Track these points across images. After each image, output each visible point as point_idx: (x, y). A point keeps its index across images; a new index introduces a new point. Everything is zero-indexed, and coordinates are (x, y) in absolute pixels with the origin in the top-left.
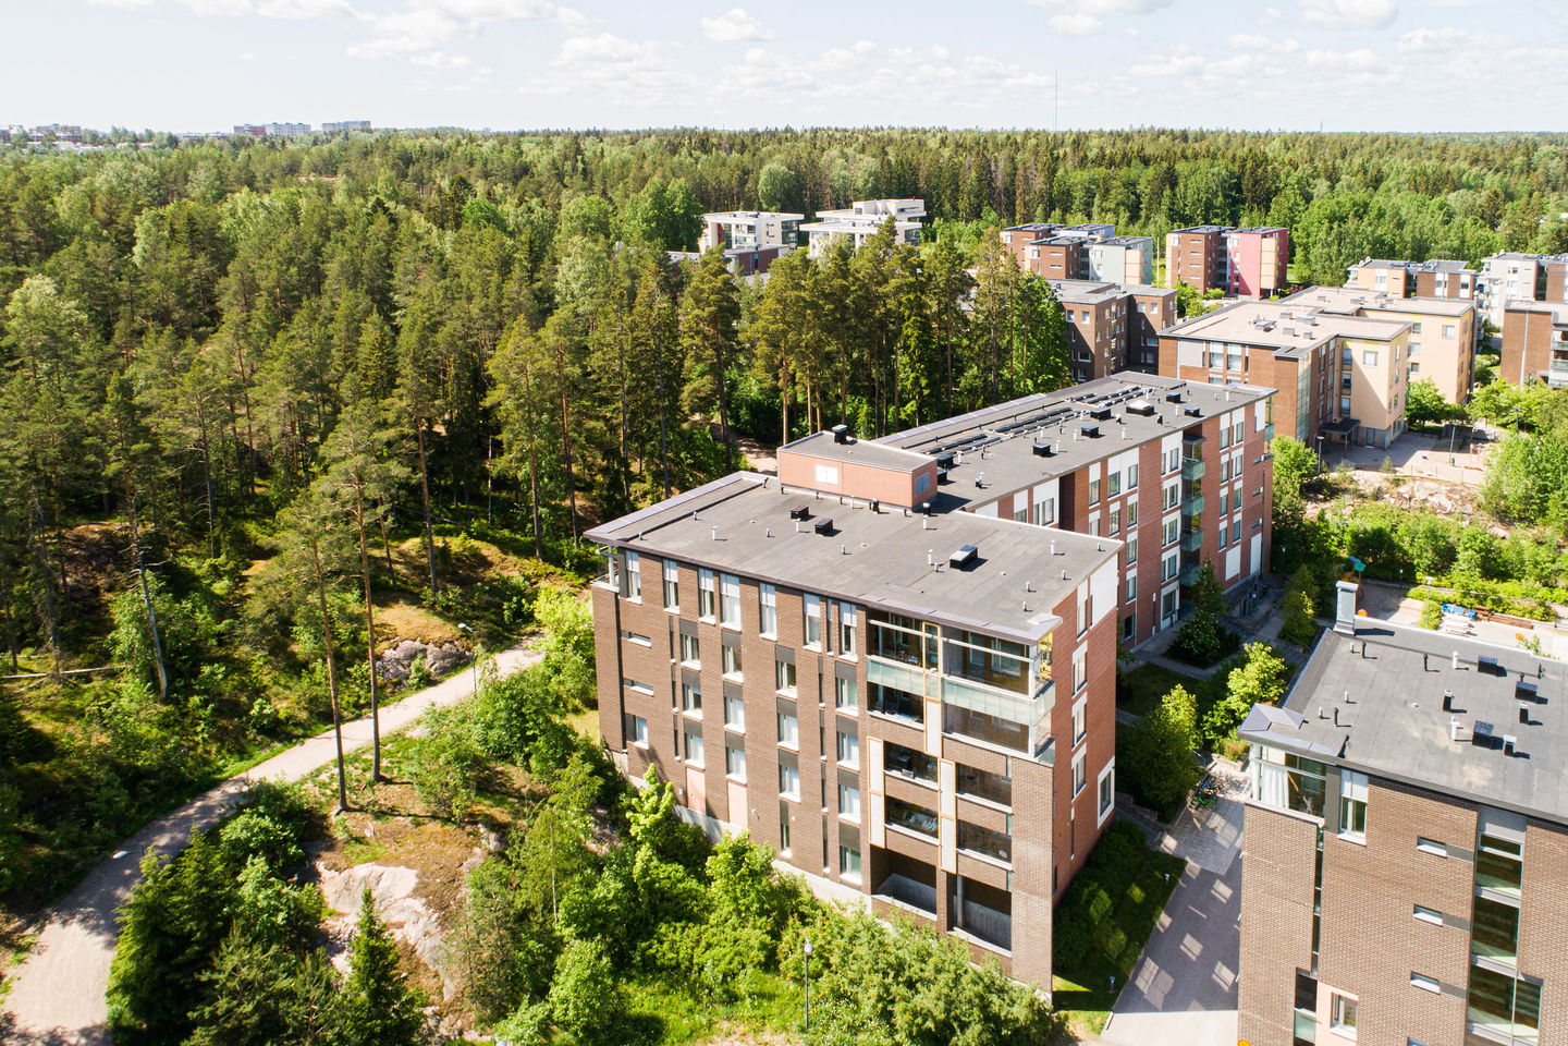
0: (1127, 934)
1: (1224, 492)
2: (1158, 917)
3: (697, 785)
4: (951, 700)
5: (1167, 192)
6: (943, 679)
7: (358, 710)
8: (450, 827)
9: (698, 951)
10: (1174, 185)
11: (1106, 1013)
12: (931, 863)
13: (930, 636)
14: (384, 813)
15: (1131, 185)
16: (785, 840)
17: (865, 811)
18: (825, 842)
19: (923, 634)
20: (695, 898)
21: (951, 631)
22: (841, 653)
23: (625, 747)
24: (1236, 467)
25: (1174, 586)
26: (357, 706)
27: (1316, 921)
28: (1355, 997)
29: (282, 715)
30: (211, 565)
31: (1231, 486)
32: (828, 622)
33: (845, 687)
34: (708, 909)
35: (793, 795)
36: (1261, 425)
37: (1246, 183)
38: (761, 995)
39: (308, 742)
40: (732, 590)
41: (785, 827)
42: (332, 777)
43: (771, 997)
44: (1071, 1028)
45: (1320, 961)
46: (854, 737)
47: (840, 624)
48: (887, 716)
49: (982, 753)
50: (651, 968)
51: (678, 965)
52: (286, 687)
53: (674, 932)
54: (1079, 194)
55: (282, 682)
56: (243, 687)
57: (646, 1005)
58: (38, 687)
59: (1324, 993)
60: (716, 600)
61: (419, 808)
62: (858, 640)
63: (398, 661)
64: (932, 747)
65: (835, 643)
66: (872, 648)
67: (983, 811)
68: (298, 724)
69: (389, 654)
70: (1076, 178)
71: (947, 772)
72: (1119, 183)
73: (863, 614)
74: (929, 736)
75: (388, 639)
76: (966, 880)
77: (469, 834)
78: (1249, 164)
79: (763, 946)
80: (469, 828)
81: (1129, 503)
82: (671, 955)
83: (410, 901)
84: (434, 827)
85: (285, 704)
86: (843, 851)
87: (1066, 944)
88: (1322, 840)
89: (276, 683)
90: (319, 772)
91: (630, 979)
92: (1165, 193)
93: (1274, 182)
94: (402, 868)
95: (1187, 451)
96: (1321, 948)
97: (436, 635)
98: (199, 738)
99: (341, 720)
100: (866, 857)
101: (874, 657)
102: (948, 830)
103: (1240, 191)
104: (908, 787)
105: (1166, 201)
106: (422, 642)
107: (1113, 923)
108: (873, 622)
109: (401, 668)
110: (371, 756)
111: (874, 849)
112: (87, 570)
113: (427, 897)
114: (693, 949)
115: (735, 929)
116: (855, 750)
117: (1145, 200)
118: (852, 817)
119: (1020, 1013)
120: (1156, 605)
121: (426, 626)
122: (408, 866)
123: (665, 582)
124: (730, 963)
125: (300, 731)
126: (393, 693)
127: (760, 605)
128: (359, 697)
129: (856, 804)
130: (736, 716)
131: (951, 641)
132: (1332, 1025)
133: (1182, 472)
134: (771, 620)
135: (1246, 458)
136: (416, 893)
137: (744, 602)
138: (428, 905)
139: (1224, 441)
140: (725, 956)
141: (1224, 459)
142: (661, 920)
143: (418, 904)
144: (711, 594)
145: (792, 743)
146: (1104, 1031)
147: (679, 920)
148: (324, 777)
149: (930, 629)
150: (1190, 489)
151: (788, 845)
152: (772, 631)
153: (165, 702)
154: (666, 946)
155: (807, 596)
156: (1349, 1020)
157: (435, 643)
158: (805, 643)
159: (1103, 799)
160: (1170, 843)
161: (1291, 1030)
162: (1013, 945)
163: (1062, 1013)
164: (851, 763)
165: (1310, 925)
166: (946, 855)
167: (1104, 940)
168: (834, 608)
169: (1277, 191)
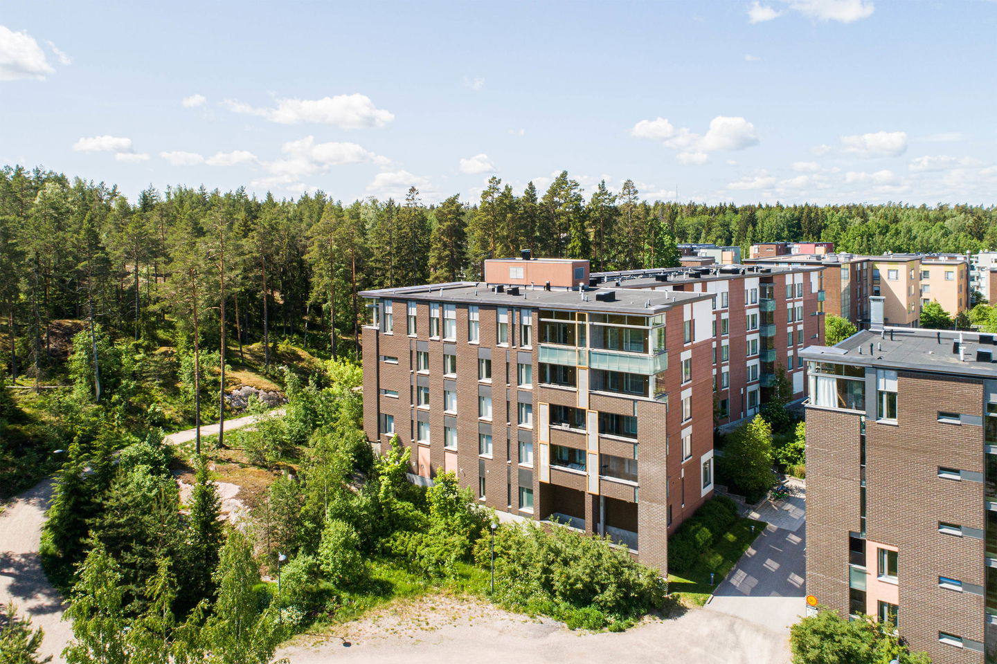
0: (723, 556)
1: (790, 329)
2: (746, 549)
3: (425, 455)
4: (595, 366)
5: (750, 228)
6: (589, 352)
7: (214, 420)
8: (264, 470)
9: (420, 548)
10: (754, 225)
11: (708, 595)
12: (580, 489)
13: (581, 322)
14: (223, 461)
15: (726, 225)
16: (482, 490)
17: (536, 458)
18: (509, 485)
19: (576, 322)
20: (419, 520)
21: (595, 317)
22: (521, 346)
23: (379, 438)
24: (799, 314)
25: (755, 387)
26: (213, 418)
27: (863, 491)
28: (895, 549)
29: (167, 417)
30: (134, 345)
31: (795, 326)
32: (513, 325)
33: (524, 370)
34: (428, 526)
35: (488, 455)
36: (815, 289)
37: (804, 223)
38: (462, 576)
39: (181, 432)
40: (451, 314)
41: (482, 480)
42: (193, 445)
43: (467, 577)
44: (682, 602)
45: (867, 524)
46: (529, 407)
47: (521, 325)
48: (552, 386)
49: (617, 403)
50: (387, 554)
51: (406, 554)
52: (171, 403)
53: (405, 536)
54: (691, 231)
55: (169, 401)
56: (144, 400)
57: (383, 574)
58: (26, 394)
59: (871, 549)
60: (441, 323)
61: (245, 460)
62: (532, 335)
63: (240, 397)
64: (582, 402)
65: (517, 339)
66: (542, 339)
67: (618, 445)
68: (175, 423)
69: (235, 392)
70: (689, 222)
71: (592, 420)
72: (717, 224)
73: (536, 314)
74: (581, 395)
75: (235, 385)
76: (606, 499)
77: (275, 475)
78: (806, 211)
79: (463, 546)
80: (275, 472)
81: (723, 318)
82: (401, 548)
83: (233, 500)
84: (255, 469)
85: (169, 412)
86: (521, 490)
87: (677, 553)
88: (864, 428)
89: (165, 401)
90: (186, 443)
91: (373, 560)
92: (749, 229)
93: (823, 221)
94: (231, 484)
95: (763, 290)
96: (867, 513)
97: (266, 386)
98: (115, 424)
99: (201, 423)
100: (537, 492)
101: (543, 345)
102: (593, 462)
103: (800, 228)
104: (566, 435)
105: (749, 234)
106: (256, 388)
107: (712, 550)
108: (543, 320)
109: (242, 402)
110: (218, 439)
111: (542, 484)
112: (62, 341)
113: (245, 499)
114: (416, 546)
115: (445, 537)
116: (530, 415)
117: (735, 235)
118: (528, 464)
119: (644, 581)
120: (743, 396)
121: (260, 382)
122: (234, 483)
123: (408, 317)
124: (441, 555)
125: (177, 427)
126: (236, 414)
127: (469, 321)
128: (215, 413)
129: (531, 454)
130: (452, 405)
131: (596, 323)
132: (879, 576)
133: (760, 306)
134: (476, 331)
135: (805, 308)
136: (237, 497)
137: (458, 321)
138: (245, 504)
139: (789, 294)
140: (438, 551)
141: (790, 306)
142: (397, 529)
143: (239, 503)
144: (438, 319)
145: (488, 416)
146: (706, 605)
147: (409, 530)
148: (188, 446)
149: (582, 317)
150: (766, 318)
151: (484, 494)
152: (476, 339)
153: (97, 403)
154: (398, 543)
155: (499, 309)
156: (893, 570)
157: (264, 390)
158: (498, 343)
159: (705, 480)
160: (755, 515)
161: (847, 583)
162: (639, 547)
163: (675, 594)
164: (528, 425)
165: (858, 495)
166: (591, 481)
167: (707, 559)
168: (517, 314)
169: (826, 226)
